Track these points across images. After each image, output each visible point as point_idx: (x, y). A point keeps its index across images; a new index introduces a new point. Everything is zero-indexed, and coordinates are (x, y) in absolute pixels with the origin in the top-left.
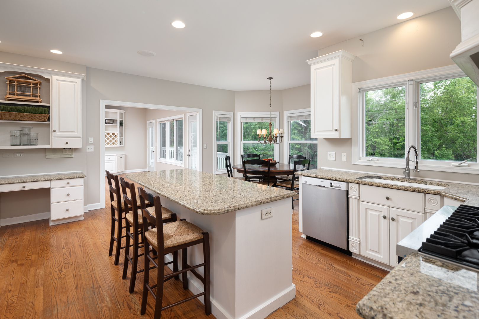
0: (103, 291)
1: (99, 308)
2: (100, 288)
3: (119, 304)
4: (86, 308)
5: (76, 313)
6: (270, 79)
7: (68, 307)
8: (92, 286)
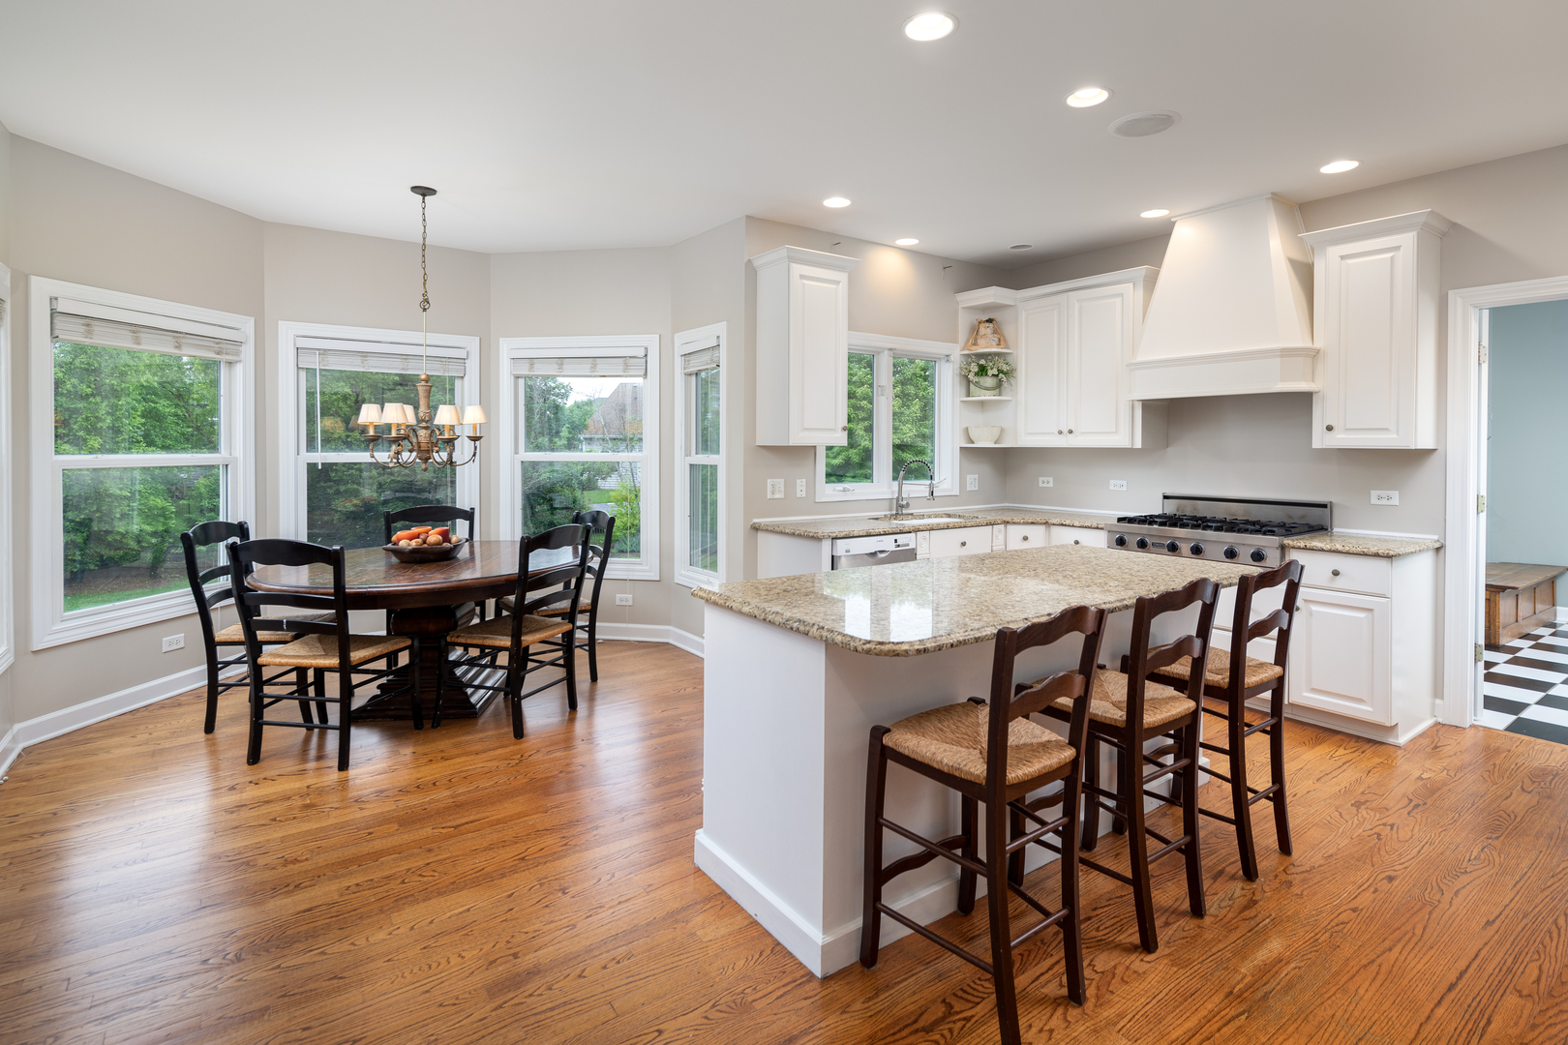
0: (1240, 977)
1: (1305, 957)
2: (1236, 989)
3: (1258, 924)
4: (1330, 985)
5: (1365, 998)
6: (424, 195)
7: (1371, 1031)
8: (1243, 1017)
